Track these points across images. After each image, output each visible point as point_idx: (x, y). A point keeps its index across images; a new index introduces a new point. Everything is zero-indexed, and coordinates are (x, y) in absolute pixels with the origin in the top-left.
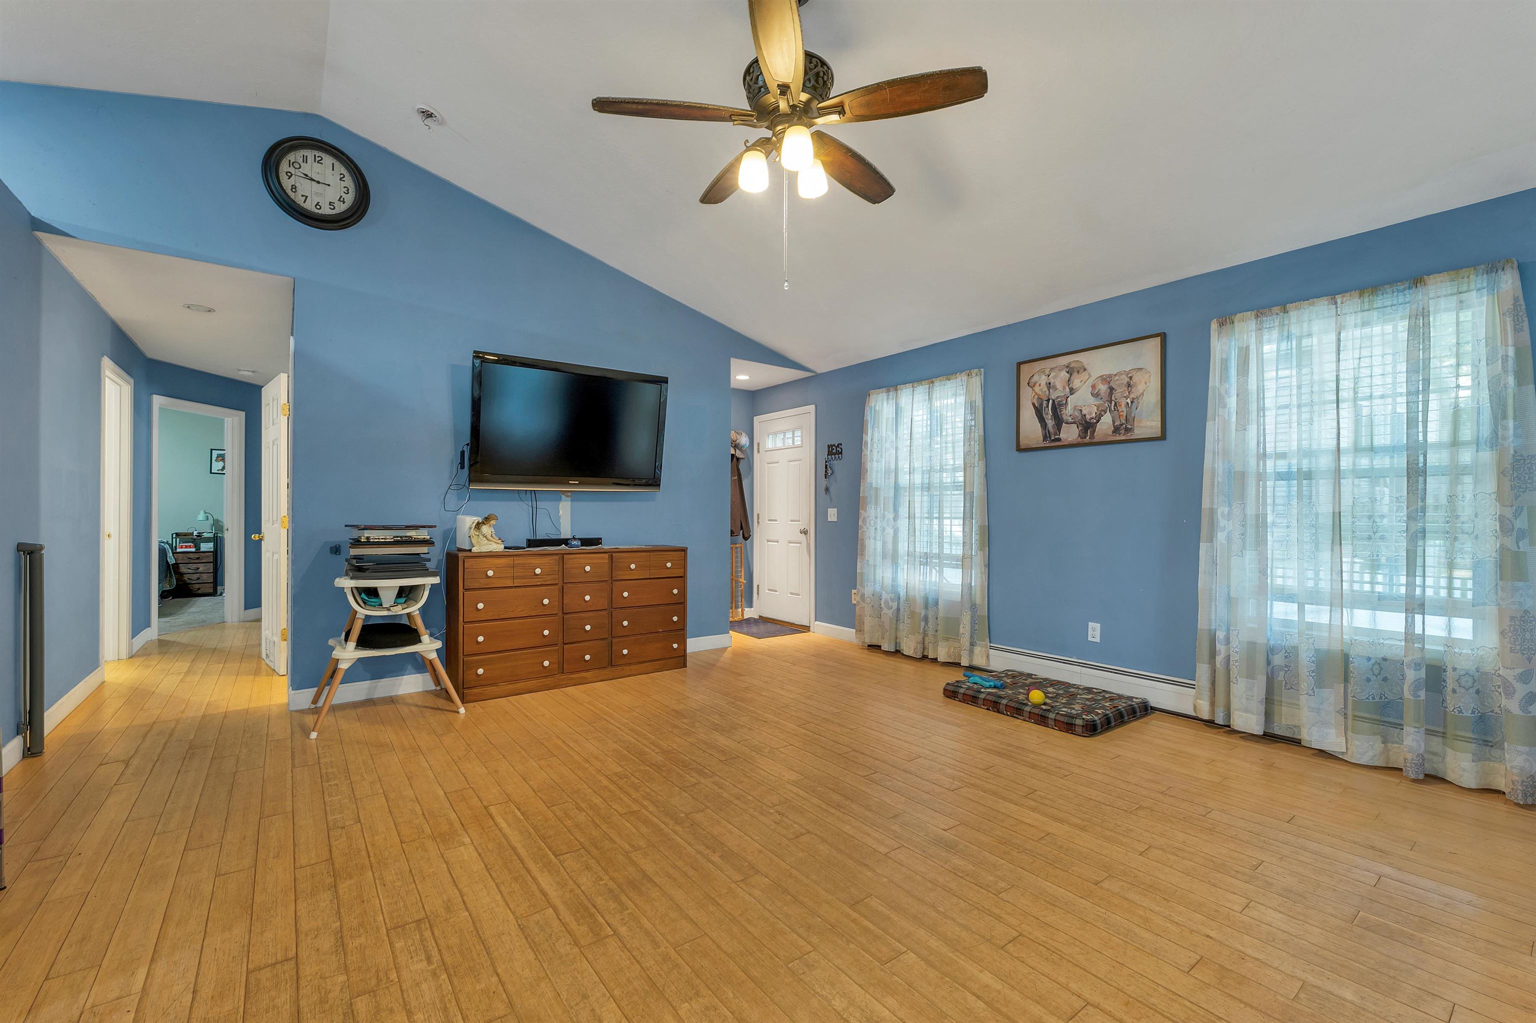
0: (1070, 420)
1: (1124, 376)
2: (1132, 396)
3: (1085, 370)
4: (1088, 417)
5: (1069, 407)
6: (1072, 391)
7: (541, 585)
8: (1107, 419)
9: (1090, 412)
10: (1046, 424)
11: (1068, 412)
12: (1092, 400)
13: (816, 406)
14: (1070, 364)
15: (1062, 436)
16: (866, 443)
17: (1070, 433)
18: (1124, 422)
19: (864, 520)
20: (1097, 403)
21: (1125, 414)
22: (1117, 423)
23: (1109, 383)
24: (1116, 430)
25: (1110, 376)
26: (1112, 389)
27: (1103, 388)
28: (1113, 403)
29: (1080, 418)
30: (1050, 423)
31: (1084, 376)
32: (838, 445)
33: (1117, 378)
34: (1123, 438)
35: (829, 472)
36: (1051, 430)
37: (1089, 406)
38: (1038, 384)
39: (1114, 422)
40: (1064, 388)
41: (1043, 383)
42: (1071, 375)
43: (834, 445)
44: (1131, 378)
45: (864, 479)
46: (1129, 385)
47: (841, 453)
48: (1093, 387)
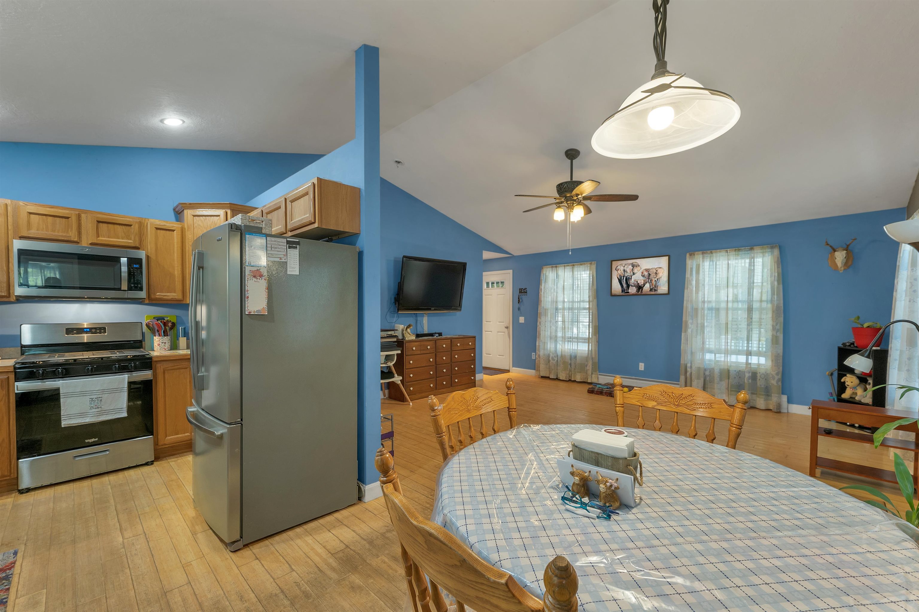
0: (633, 285)
1: (654, 270)
2: (657, 277)
3: (639, 266)
4: (640, 284)
5: (633, 280)
6: (634, 274)
7: (429, 353)
8: (647, 286)
9: (641, 282)
10: (623, 286)
11: (632, 282)
12: (642, 278)
13: (513, 271)
14: (633, 263)
15: (629, 291)
16: (541, 289)
17: (633, 290)
18: (654, 287)
19: (540, 323)
20: (644, 279)
21: (654, 284)
22: (651, 287)
23: (649, 272)
24: (651, 290)
25: (649, 269)
26: (649, 274)
27: (646, 274)
28: (650, 280)
29: (637, 284)
30: (625, 286)
31: (639, 268)
32: (525, 289)
33: (651, 270)
34: (654, 293)
35: (521, 301)
36: (625, 288)
37: (641, 280)
38: (619, 270)
39: (650, 287)
40: (631, 272)
41: (622, 270)
42: (633, 267)
43: (523, 289)
44: (657, 271)
45: (540, 305)
46: (656, 273)
47: (526, 292)
48: (642, 273)
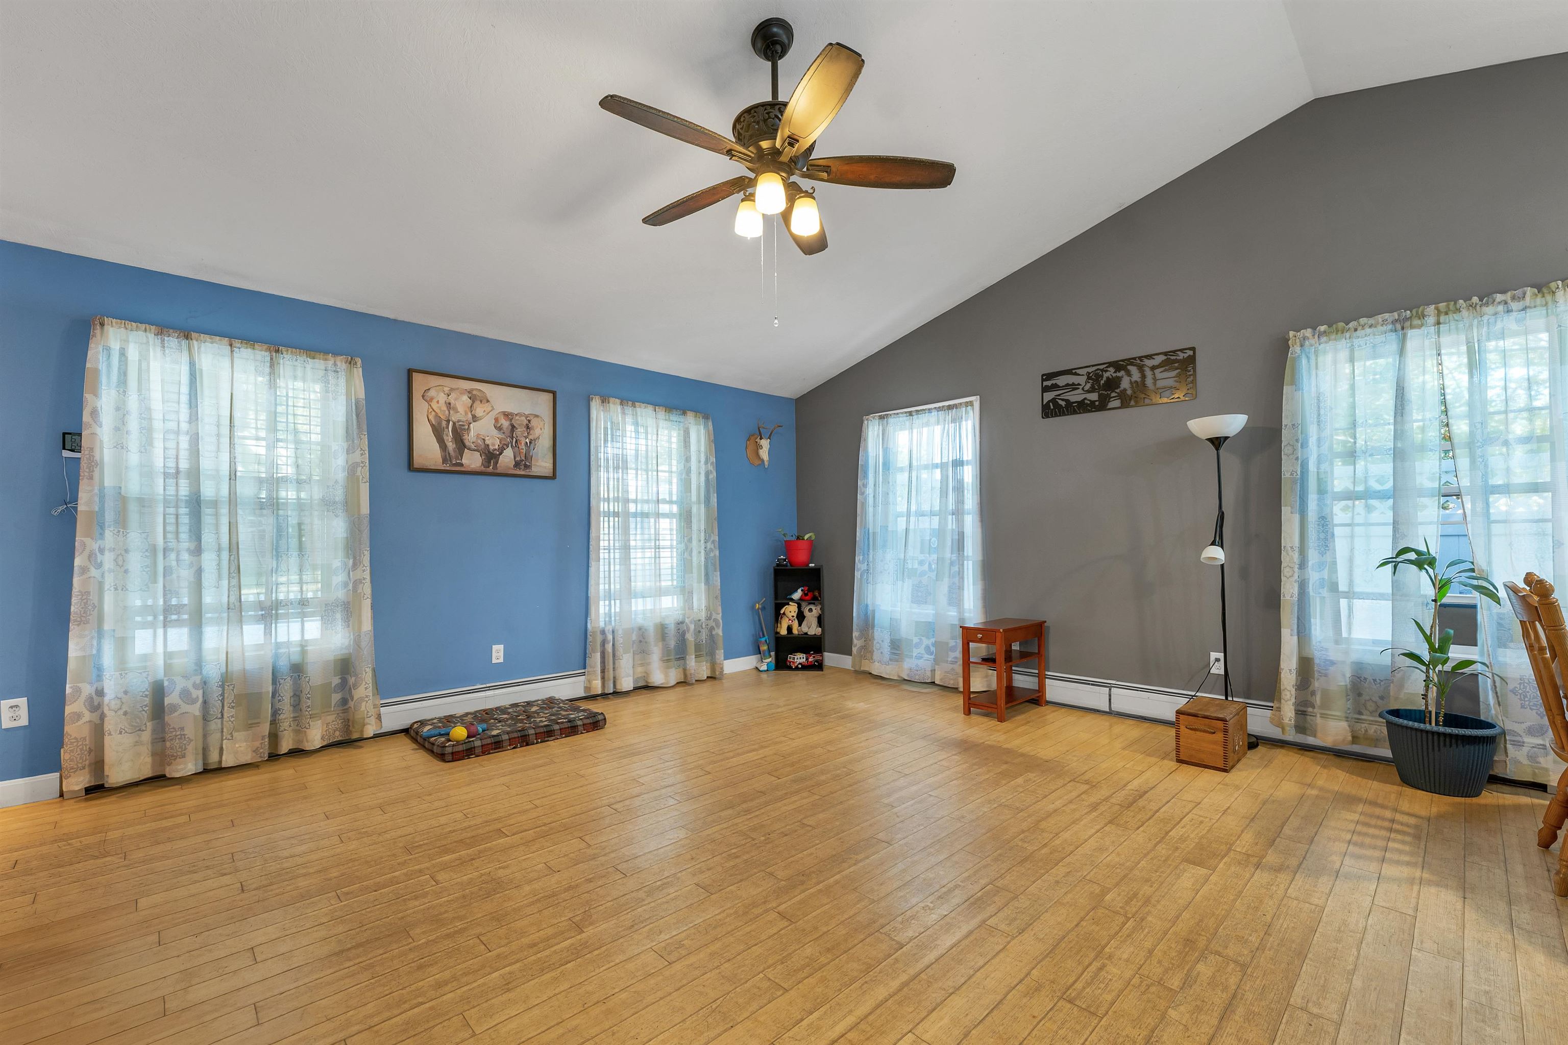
0: (473, 446)
1: (523, 418)
2: (531, 437)
3: (488, 401)
4: (491, 448)
5: (472, 433)
6: (475, 418)
8: (509, 453)
9: (494, 443)
10: (446, 446)
11: (470, 438)
12: (495, 432)
14: (472, 390)
15: (464, 461)
17: (472, 460)
18: (523, 458)
20: (500, 436)
21: (524, 451)
22: (518, 459)
23: (511, 420)
24: (517, 465)
25: (512, 414)
26: (513, 427)
27: (505, 424)
28: (514, 440)
29: (483, 447)
30: (451, 446)
31: (487, 407)
33: (517, 418)
34: (522, 473)
36: (452, 453)
37: (492, 437)
38: (435, 401)
39: (515, 458)
40: (466, 413)
41: (442, 402)
42: (474, 402)
44: (529, 421)
46: (528, 427)
48: (496, 420)
